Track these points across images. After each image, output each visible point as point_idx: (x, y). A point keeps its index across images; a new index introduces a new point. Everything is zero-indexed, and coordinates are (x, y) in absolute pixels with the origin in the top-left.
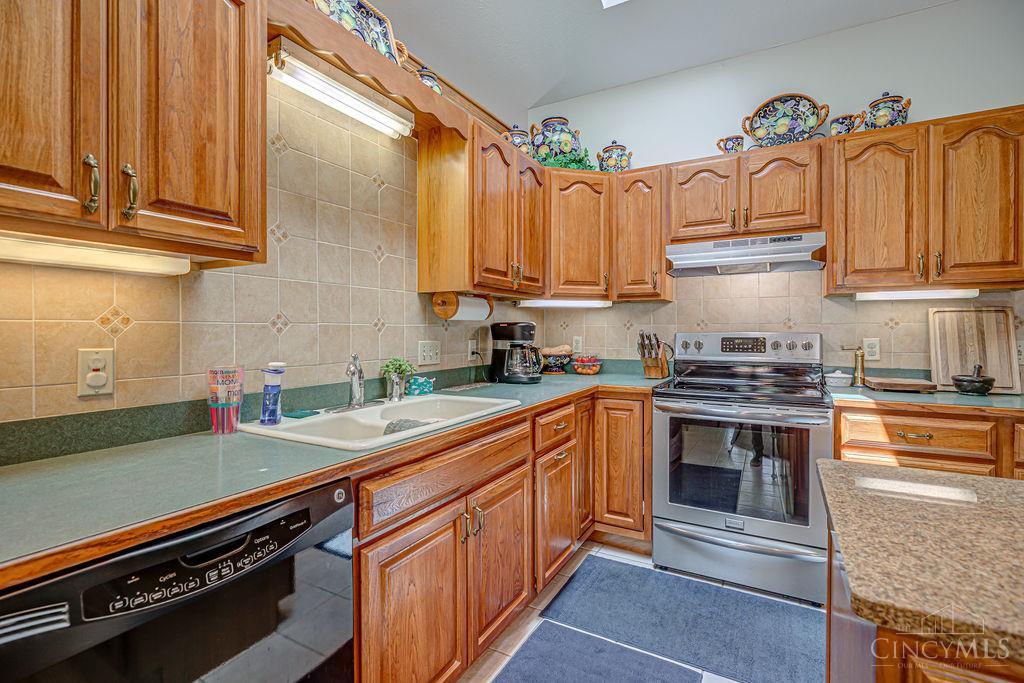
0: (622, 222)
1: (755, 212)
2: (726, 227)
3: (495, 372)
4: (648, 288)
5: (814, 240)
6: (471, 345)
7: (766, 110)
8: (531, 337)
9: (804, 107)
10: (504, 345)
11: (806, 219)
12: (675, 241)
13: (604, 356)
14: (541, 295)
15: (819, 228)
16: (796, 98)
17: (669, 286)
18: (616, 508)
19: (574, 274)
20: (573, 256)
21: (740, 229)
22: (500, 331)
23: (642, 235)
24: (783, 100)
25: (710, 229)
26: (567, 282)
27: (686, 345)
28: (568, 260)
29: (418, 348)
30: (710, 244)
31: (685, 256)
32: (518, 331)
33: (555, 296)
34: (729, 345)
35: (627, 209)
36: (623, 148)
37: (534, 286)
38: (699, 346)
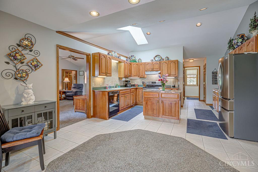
0: (140, 69)
1: (154, 68)
2: (151, 70)
3: (126, 86)
4: (143, 76)
5: (159, 72)
6: (123, 83)
7: (156, 56)
8: (130, 82)
9: (160, 57)
10: (127, 83)
11: (159, 69)
12: (146, 71)
13: (139, 84)
14: (131, 77)
15: (160, 70)
16: (159, 56)
17: (146, 76)
18: (139, 101)
19: (135, 75)
20: (135, 72)
21: (153, 70)
22: (126, 81)
23: (143, 70)
24: (158, 55)
25: (150, 70)
26: (134, 76)
27: (148, 83)
28: (134, 73)
29: (118, 83)
30: (150, 71)
31: (146, 73)
32: (128, 81)
33: (133, 77)
34: (152, 83)
35: (141, 67)
36: (141, 59)
37: (130, 76)
38: (149, 83)
